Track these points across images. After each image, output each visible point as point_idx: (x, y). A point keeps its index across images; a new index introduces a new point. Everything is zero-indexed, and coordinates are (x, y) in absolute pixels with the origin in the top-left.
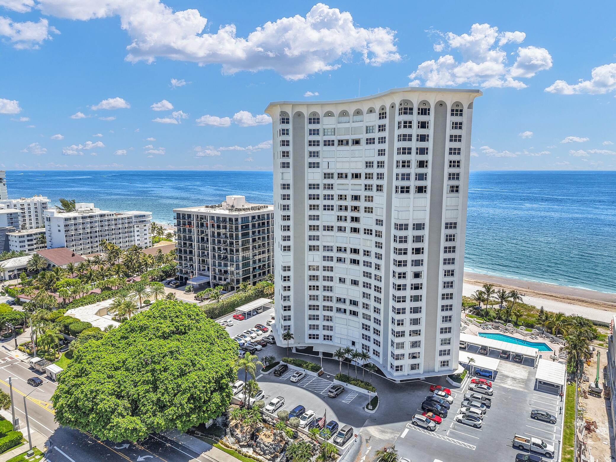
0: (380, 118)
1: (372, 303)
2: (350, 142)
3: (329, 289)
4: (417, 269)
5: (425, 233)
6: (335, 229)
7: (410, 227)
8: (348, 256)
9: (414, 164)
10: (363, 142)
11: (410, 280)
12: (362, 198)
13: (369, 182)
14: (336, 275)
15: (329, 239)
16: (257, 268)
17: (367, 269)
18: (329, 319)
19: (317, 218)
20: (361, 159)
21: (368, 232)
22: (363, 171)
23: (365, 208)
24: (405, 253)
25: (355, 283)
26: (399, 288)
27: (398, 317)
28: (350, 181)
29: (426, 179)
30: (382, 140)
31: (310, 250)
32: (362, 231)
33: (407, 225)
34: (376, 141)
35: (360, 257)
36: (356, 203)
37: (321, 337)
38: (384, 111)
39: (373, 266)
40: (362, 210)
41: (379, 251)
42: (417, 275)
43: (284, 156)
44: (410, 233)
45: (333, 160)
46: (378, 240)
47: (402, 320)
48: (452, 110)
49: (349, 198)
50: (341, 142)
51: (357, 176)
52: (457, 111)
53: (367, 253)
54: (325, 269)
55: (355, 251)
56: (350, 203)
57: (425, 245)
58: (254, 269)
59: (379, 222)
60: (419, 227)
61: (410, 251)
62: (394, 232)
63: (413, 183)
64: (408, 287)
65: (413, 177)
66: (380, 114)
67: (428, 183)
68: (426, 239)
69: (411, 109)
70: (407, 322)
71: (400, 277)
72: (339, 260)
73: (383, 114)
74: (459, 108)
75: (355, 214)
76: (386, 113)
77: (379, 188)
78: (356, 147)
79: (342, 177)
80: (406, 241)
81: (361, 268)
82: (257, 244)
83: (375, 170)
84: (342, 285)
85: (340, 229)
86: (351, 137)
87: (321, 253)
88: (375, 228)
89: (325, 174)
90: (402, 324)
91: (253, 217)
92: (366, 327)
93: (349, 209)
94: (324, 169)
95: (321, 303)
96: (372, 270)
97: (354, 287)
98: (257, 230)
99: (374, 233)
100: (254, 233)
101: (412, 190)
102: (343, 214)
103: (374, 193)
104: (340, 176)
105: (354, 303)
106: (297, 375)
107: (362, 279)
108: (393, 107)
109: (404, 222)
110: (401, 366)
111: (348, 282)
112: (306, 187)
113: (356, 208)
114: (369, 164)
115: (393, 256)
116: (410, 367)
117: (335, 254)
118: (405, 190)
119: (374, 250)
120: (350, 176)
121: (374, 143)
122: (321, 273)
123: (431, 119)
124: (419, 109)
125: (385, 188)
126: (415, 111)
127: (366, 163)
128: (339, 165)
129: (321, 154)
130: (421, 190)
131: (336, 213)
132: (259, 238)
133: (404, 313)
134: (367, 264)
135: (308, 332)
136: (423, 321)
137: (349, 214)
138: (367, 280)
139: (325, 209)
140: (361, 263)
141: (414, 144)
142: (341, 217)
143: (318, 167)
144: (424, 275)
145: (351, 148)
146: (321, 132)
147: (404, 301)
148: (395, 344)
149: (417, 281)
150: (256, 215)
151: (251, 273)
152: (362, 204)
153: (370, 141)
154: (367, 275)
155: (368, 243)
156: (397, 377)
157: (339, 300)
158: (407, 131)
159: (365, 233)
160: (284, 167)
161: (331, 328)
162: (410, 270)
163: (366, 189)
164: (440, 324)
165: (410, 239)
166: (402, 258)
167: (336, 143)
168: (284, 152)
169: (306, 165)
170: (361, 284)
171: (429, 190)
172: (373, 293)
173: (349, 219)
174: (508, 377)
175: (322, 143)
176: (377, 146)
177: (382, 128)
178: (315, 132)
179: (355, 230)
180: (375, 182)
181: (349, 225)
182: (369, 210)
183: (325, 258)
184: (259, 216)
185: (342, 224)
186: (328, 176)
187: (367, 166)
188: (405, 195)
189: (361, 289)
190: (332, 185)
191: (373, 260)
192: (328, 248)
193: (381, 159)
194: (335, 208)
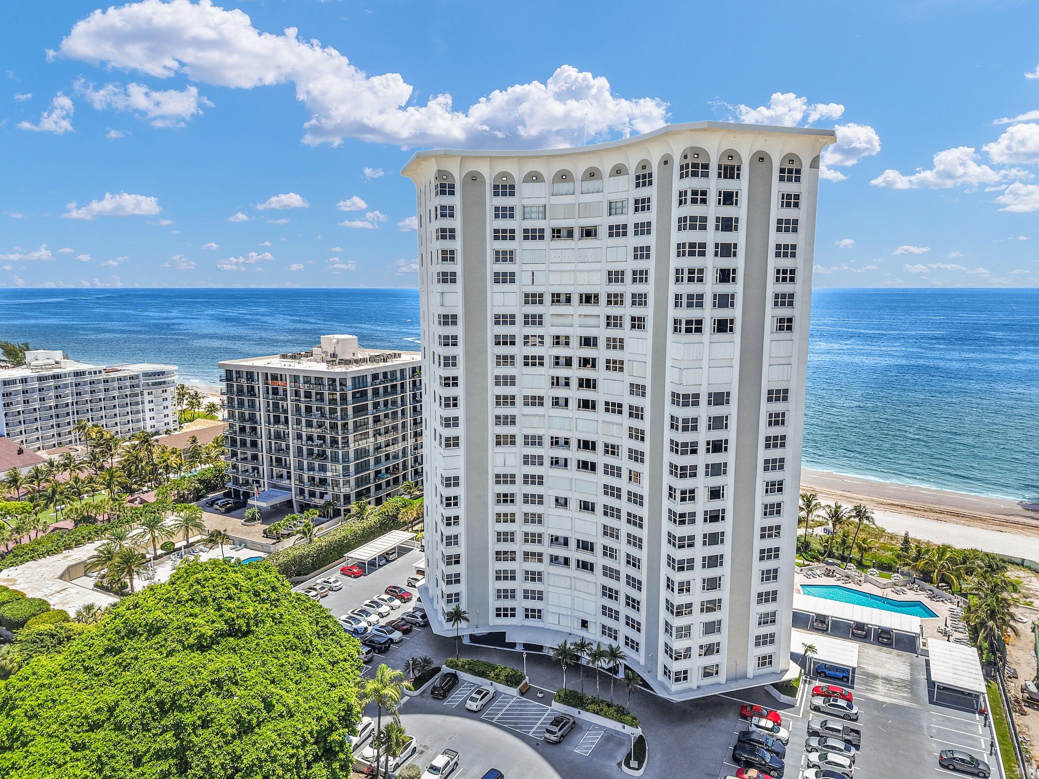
0: (638, 185)
1: (623, 547)
2: (577, 233)
3: (537, 519)
4: (715, 481)
5: (731, 410)
6: (548, 402)
7: (704, 400)
8: (574, 454)
9: (710, 276)
10: (603, 232)
11: (702, 504)
12: (602, 343)
13: (614, 311)
14: (549, 491)
15: (535, 421)
16: (383, 471)
17: (612, 481)
18: (534, 577)
19: (510, 381)
20: (598, 266)
21: (614, 408)
22: (603, 289)
23: (608, 361)
24: (694, 452)
25: (587, 506)
26: (682, 519)
27: (679, 577)
28: (576, 309)
29: (732, 305)
30: (643, 229)
31: (498, 443)
32: (601, 406)
33: (697, 396)
34: (631, 230)
35: (599, 457)
36: (588, 353)
37: (520, 613)
38: (646, 172)
39: (625, 474)
40: (601, 364)
41: (636, 445)
42: (715, 494)
43: (444, 259)
44: (704, 412)
45: (542, 267)
46: (636, 423)
47: (689, 583)
48: (782, 171)
49: (574, 342)
50: (557, 233)
51: (588, 299)
52: (790, 171)
53: (611, 450)
54: (528, 479)
55: (587, 445)
56: (576, 352)
57: (730, 434)
58: (378, 473)
59: (637, 389)
60: (719, 399)
61: (702, 448)
62: (670, 409)
63: (709, 314)
64: (700, 518)
65: (708, 301)
66: (638, 178)
67: (736, 313)
68: (733, 423)
69: (706, 166)
70: (697, 586)
71: (683, 499)
72: (555, 462)
73: (644, 176)
74: (794, 167)
75: (587, 373)
76: (650, 175)
77: (638, 323)
78: (589, 242)
79: (558, 301)
80: (695, 428)
81: (600, 478)
82: (382, 428)
83: (628, 288)
84: (561, 511)
85: (556, 402)
86: (577, 223)
87: (521, 450)
88: (628, 400)
89: (526, 295)
90: (688, 590)
91: (375, 377)
92: (610, 593)
93: (575, 362)
94: (524, 285)
95: (519, 547)
96: (623, 483)
97: (586, 515)
98: (381, 400)
99: (626, 410)
100: (376, 405)
101: (707, 326)
102: (562, 372)
103: (625, 332)
104: (556, 298)
105: (586, 546)
106: (479, 697)
107: (601, 500)
108: (666, 162)
109: (691, 391)
110: (686, 672)
111: (574, 505)
112: (490, 320)
113: (586, 362)
114: (615, 276)
115: (668, 457)
116: (701, 672)
117: (547, 452)
118: (694, 327)
119: (626, 444)
120: (575, 299)
121: (625, 234)
122: (519, 489)
123: (741, 186)
124: (720, 167)
125: (649, 324)
126: (713, 170)
127: (610, 273)
128: (554, 278)
129: (518, 257)
130: (723, 326)
131: (549, 371)
132: (386, 416)
133: (691, 568)
134: (611, 470)
135: (494, 603)
136: (726, 583)
137: (576, 373)
138: (612, 502)
139: (526, 364)
140: (600, 468)
141: (711, 237)
142: (558, 378)
143: (513, 281)
144: (729, 493)
145: (578, 243)
146: (518, 213)
147: (690, 546)
148: (674, 630)
149: (716, 505)
150: (381, 371)
151: (372, 481)
152: (601, 354)
153: (617, 231)
154: (612, 491)
155: (615, 430)
156: (675, 692)
157: (555, 540)
158: (697, 210)
159: (607, 410)
160: (445, 281)
161: (539, 596)
162: (702, 484)
163: (608, 324)
164: (758, 587)
165: (703, 424)
166: (686, 460)
167: (548, 234)
168: (444, 252)
169: (490, 278)
170: (599, 509)
171: (738, 326)
172: (624, 527)
173: (574, 383)
174: (876, 677)
175: (519, 235)
176: (632, 241)
177: (642, 205)
178: (505, 213)
179: (586, 404)
180: (627, 311)
181: (575, 394)
182: (615, 366)
183: (527, 460)
184: (385, 374)
185: (561, 393)
186: (533, 298)
187: (610, 280)
188: (694, 336)
189: (599, 519)
190: (541, 316)
191: (623, 462)
192: (533, 441)
193: (641, 264)
194: (546, 361)
